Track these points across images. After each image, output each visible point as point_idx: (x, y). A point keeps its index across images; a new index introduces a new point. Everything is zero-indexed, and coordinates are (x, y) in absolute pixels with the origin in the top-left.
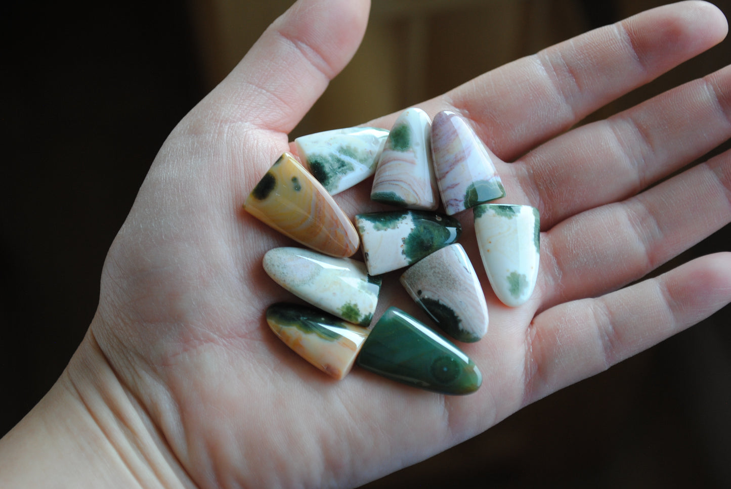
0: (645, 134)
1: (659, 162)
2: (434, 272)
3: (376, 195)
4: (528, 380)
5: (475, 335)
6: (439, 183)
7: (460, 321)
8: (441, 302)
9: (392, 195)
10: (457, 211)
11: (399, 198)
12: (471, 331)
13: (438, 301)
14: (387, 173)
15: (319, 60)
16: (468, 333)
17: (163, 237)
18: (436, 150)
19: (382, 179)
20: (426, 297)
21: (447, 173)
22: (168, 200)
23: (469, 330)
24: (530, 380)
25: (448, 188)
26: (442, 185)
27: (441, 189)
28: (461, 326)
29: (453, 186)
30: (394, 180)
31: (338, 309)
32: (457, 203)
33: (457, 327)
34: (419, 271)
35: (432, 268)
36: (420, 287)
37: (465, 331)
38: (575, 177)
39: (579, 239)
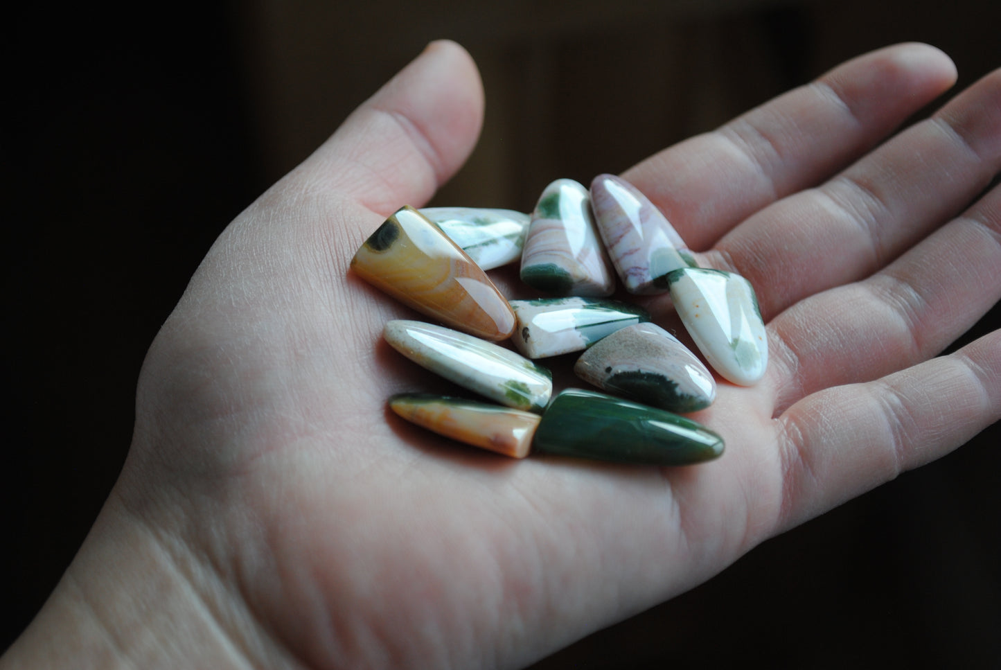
1: (896, 223)
2: (625, 346)
3: (529, 270)
4: (786, 469)
5: (702, 398)
6: (611, 252)
7: (676, 385)
8: (643, 371)
9: (551, 268)
10: (641, 282)
11: (562, 270)
12: (694, 394)
13: (639, 371)
14: (542, 243)
16: (691, 398)
18: (599, 213)
19: (535, 250)
20: (620, 371)
21: (621, 237)
23: (691, 392)
24: (789, 470)
25: (625, 254)
26: (618, 251)
27: (613, 259)
28: (678, 391)
29: (631, 253)
30: (552, 250)
31: (500, 385)
32: (639, 271)
33: (673, 394)
34: (603, 349)
35: (620, 343)
36: (607, 365)
37: (685, 396)
38: (786, 248)
39: (811, 317)
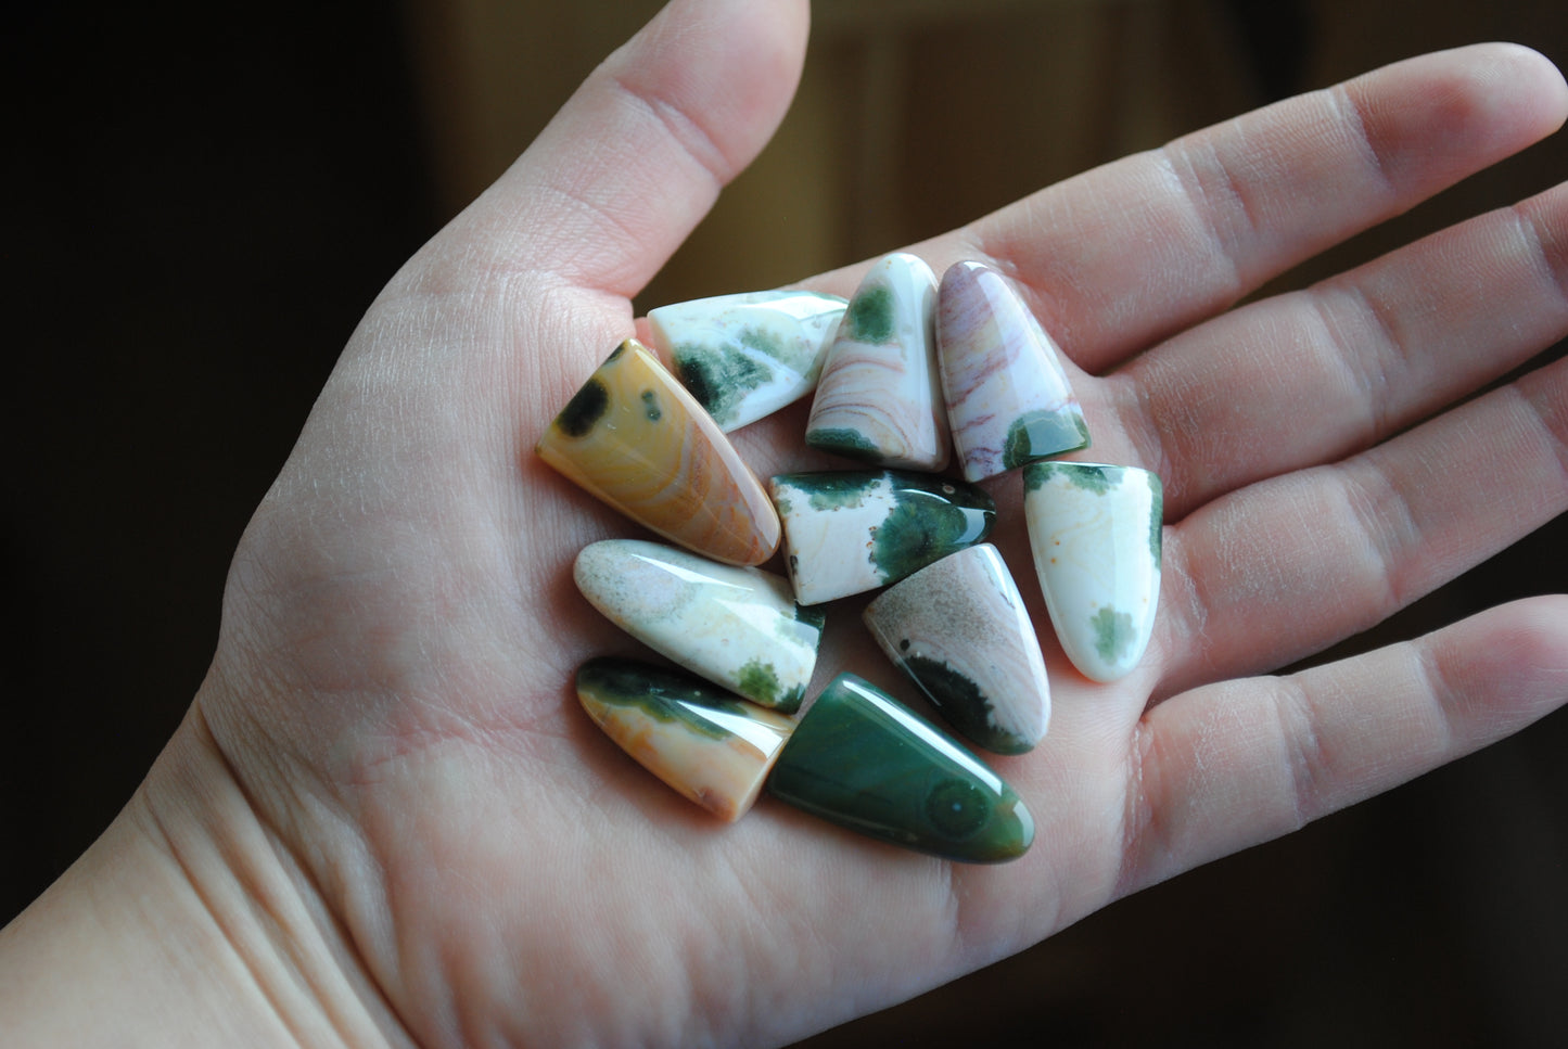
0: (1388, 322)
1: (1417, 381)
2: (938, 602)
3: (817, 434)
4: (1130, 840)
5: (1022, 739)
6: (951, 414)
7: (991, 707)
8: (950, 667)
9: (851, 436)
10: (988, 474)
11: (867, 442)
12: (1012, 730)
13: (945, 664)
14: (843, 389)
15: (701, 142)
16: (1007, 734)
17: (363, 509)
18: (946, 342)
19: (832, 401)
20: (919, 655)
21: (969, 392)
22: (375, 430)
23: (1010, 727)
24: (1134, 841)
25: (971, 423)
26: (958, 417)
27: (954, 425)
28: (991, 719)
29: (981, 421)
30: (857, 405)
31: (732, 673)
32: (988, 455)
33: (983, 720)
34: (905, 600)
35: (932, 594)
36: (905, 635)
37: (999, 730)
38: (1237, 408)
39: (1244, 540)
